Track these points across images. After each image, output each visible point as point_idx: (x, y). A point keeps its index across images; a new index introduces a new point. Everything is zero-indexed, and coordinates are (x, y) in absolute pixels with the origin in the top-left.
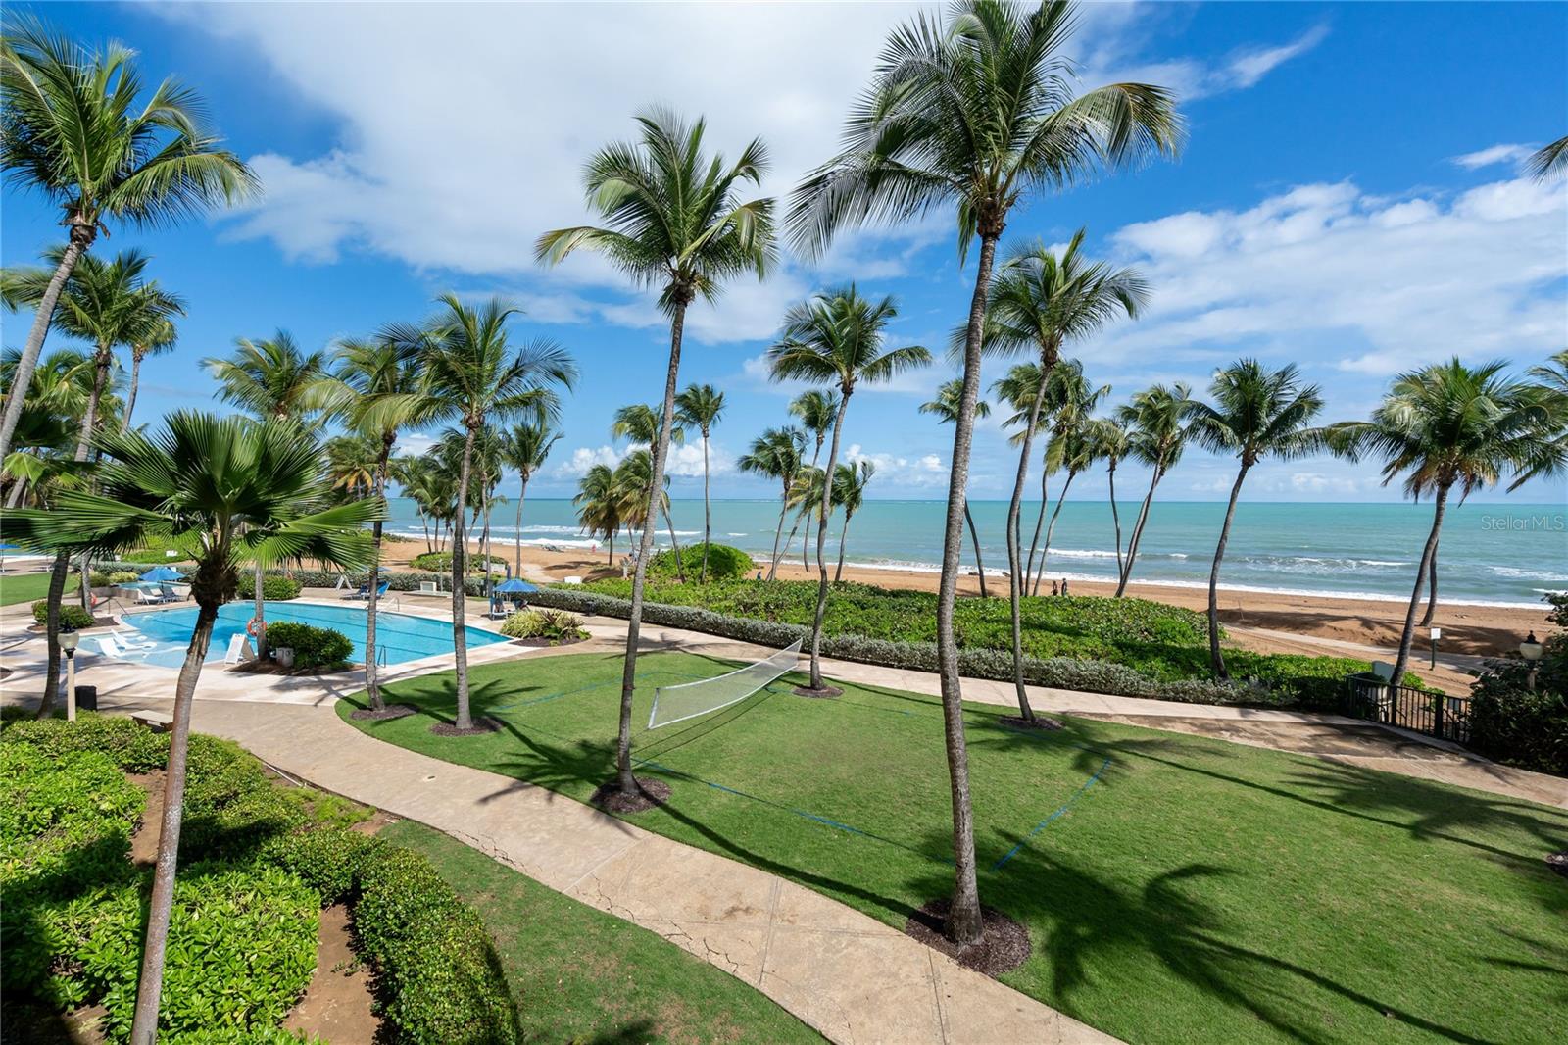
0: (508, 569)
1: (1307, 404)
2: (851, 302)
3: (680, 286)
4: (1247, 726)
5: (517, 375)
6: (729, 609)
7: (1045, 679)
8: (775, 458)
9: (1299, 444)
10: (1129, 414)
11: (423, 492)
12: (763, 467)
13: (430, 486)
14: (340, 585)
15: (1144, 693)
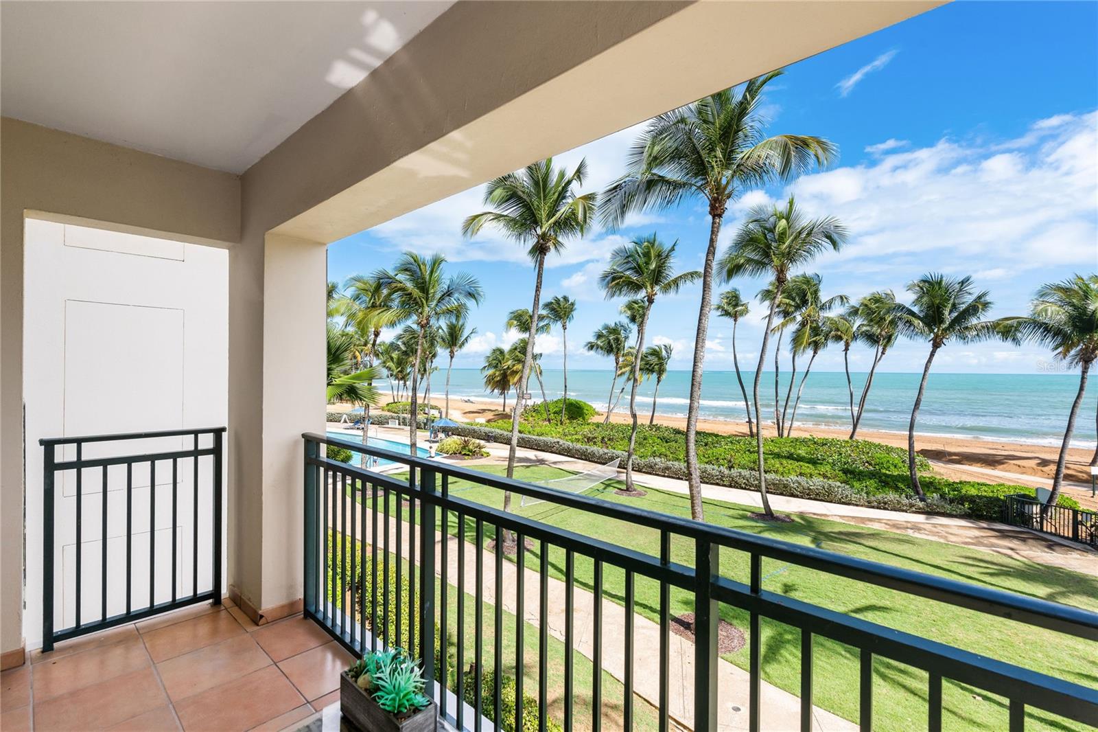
0: (440, 413)
1: (979, 305)
2: (653, 244)
3: (542, 244)
4: (928, 527)
5: (449, 295)
6: (578, 440)
7: (784, 490)
8: (609, 342)
9: (975, 333)
10: (855, 312)
11: (390, 364)
12: (602, 348)
13: (395, 360)
14: (342, 421)
15: (855, 503)
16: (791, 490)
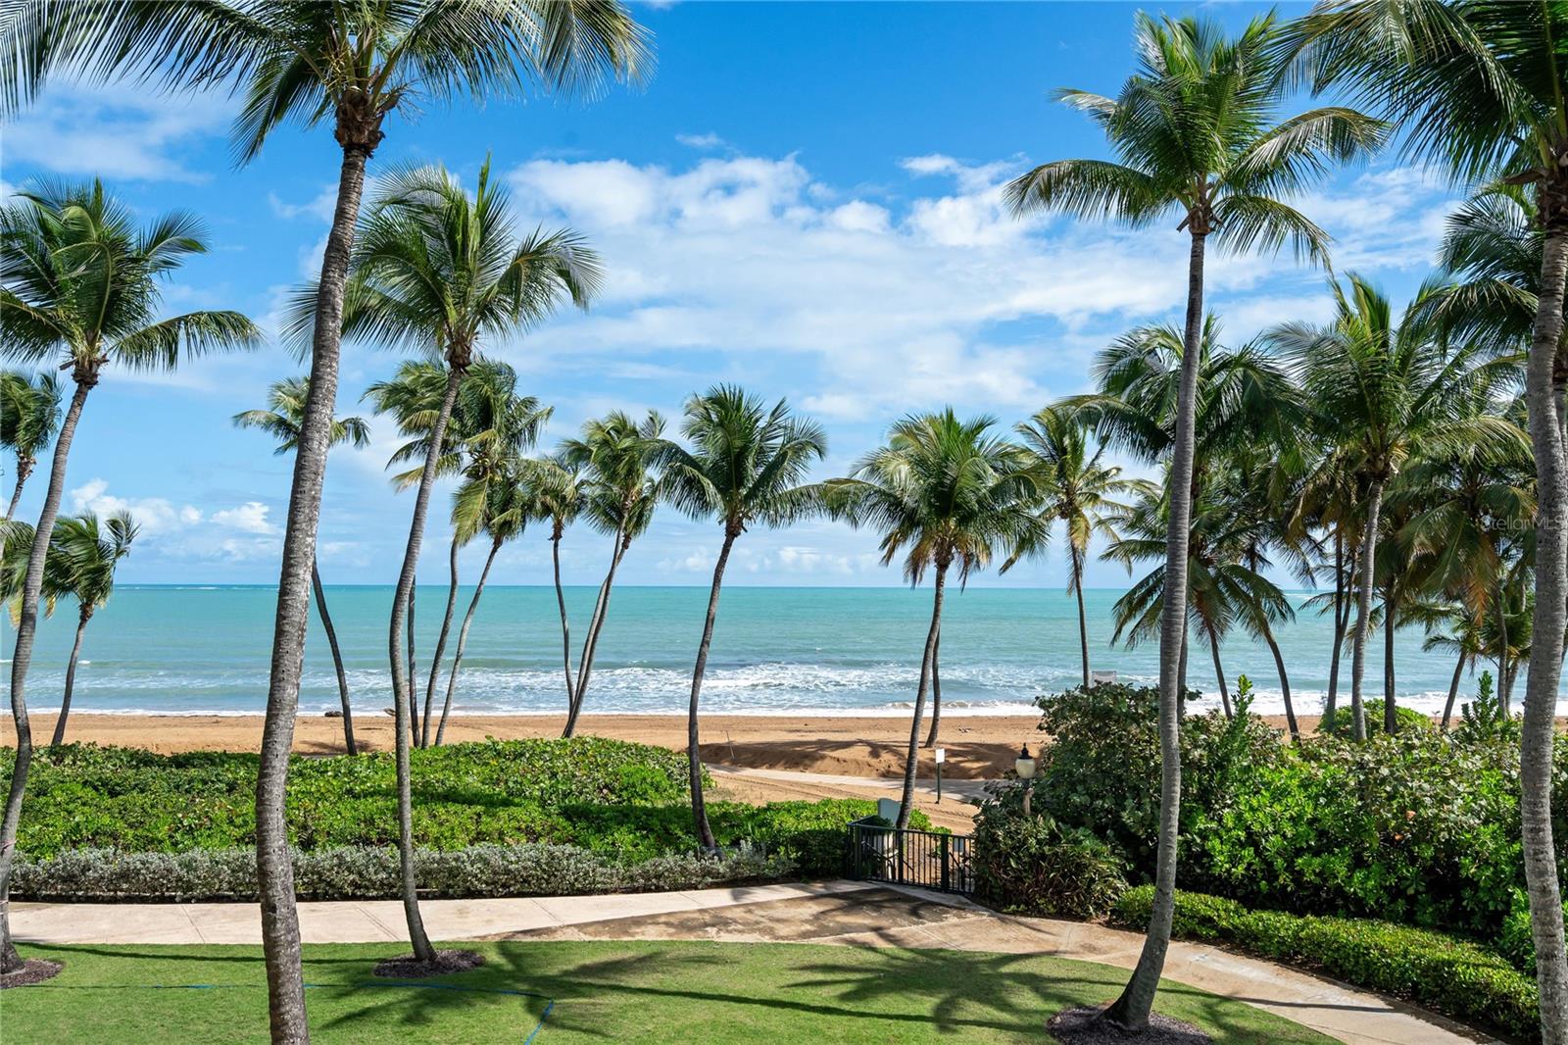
2: (96, 216)
4: (740, 913)
10: (579, 453)
15: (604, 887)
16: (465, 881)
